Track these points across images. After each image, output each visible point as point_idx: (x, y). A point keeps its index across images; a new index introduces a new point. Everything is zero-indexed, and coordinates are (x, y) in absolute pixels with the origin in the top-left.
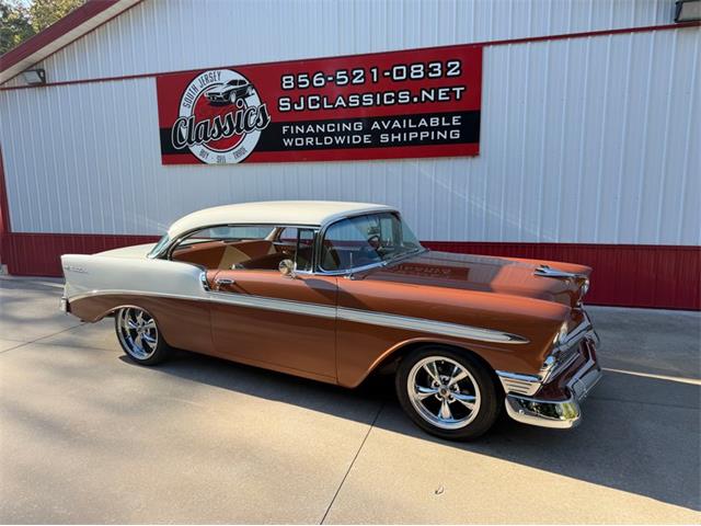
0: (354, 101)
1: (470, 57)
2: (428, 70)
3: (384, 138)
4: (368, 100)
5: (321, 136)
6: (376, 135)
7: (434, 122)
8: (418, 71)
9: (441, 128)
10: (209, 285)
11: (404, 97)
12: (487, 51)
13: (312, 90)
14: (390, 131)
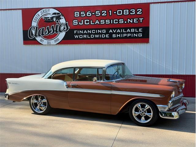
0: (102, 22)
1: (146, 8)
2: (130, 12)
3: (114, 36)
4: (108, 22)
5: (90, 34)
6: (111, 35)
7: (133, 30)
8: (126, 12)
9: (135, 33)
10: (68, 86)
11: (121, 21)
12: (151, 5)
13: (86, 17)
14: (116, 33)
